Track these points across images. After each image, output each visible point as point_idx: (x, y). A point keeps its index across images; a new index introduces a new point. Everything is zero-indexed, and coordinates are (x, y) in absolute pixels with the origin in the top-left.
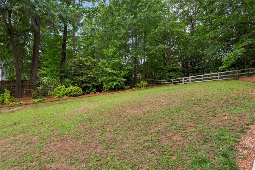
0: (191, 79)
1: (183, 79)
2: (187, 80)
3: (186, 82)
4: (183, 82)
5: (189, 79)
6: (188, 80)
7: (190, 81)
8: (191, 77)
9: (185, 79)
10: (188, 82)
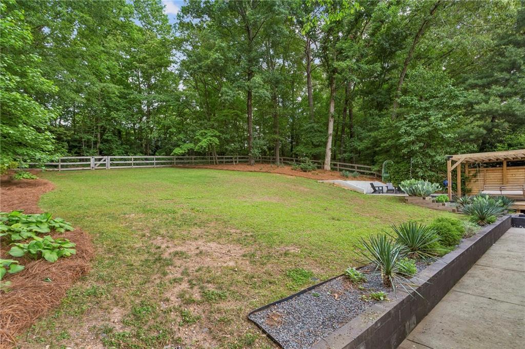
0: (111, 162)
1: (92, 160)
2: (102, 162)
3: (98, 166)
4: (92, 166)
5: (107, 160)
6: (104, 162)
7: (109, 165)
8: (109, 157)
9: (96, 160)
10: (105, 167)
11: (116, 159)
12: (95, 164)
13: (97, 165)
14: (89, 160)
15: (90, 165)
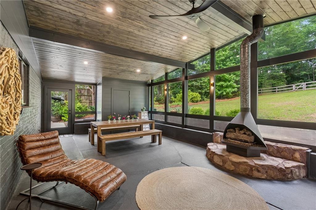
0: (307, 86)
1: (294, 86)
2: (300, 87)
4: (293, 89)
5: (303, 85)
6: (302, 87)
7: (305, 88)
8: (305, 83)
9: (296, 86)
10: (302, 90)
11: (310, 84)
12: (296, 88)
13: (297, 89)
14: (292, 86)
15: (292, 89)
